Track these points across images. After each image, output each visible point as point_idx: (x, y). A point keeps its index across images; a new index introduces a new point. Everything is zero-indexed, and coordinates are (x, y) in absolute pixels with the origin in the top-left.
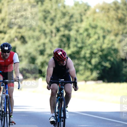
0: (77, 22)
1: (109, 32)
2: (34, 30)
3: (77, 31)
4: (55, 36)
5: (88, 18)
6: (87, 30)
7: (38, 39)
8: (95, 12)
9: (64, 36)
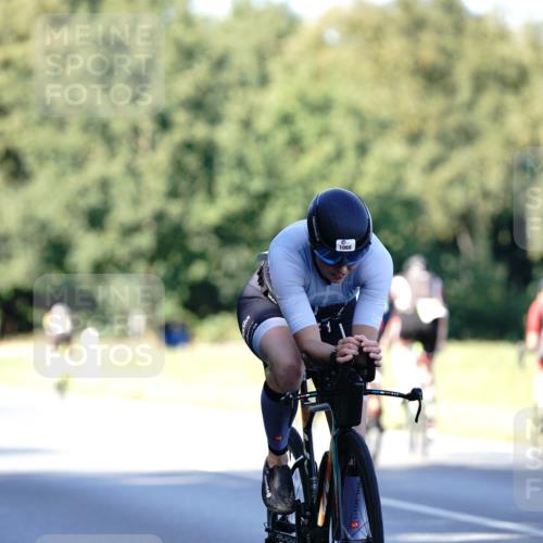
0: (243, 84)
1: (384, 127)
2: (61, 124)
3: (247, 124)
4: (153, 146)
5: (290, 69)
6: (286, 119)
7: (78, 161)
8: (319, 44)
9: (189, 146)
